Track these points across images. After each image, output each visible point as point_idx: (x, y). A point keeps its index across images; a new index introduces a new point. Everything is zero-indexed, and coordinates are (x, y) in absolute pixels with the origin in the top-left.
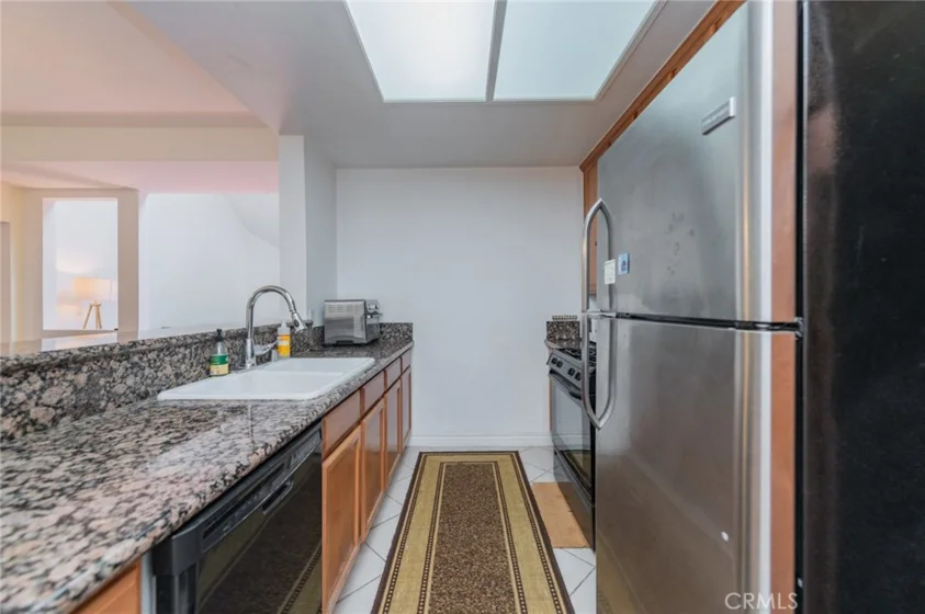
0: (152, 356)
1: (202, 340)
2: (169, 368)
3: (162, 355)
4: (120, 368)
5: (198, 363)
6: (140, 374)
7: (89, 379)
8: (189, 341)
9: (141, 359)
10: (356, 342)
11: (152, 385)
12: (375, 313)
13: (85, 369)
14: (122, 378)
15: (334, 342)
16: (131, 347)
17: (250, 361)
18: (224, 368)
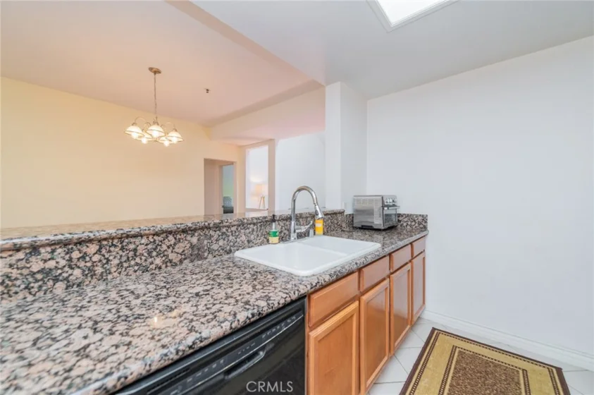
0: (234, 229)
1: (264, 220)
2: (244, 236)
3: (239, 229)
4: (215, 235)
5: (262, 235)
6: (226, 240)
7: (198, 240)
8: (255, 221)
9: (227, 230)
10: (375, 227)
11: (234, 246)
12: (394, 206)
13: (196, 234)
14: (216, 240)
15: (360, 226)
16: (220, 223)
17: (293, 236)
18: (276, 239)
